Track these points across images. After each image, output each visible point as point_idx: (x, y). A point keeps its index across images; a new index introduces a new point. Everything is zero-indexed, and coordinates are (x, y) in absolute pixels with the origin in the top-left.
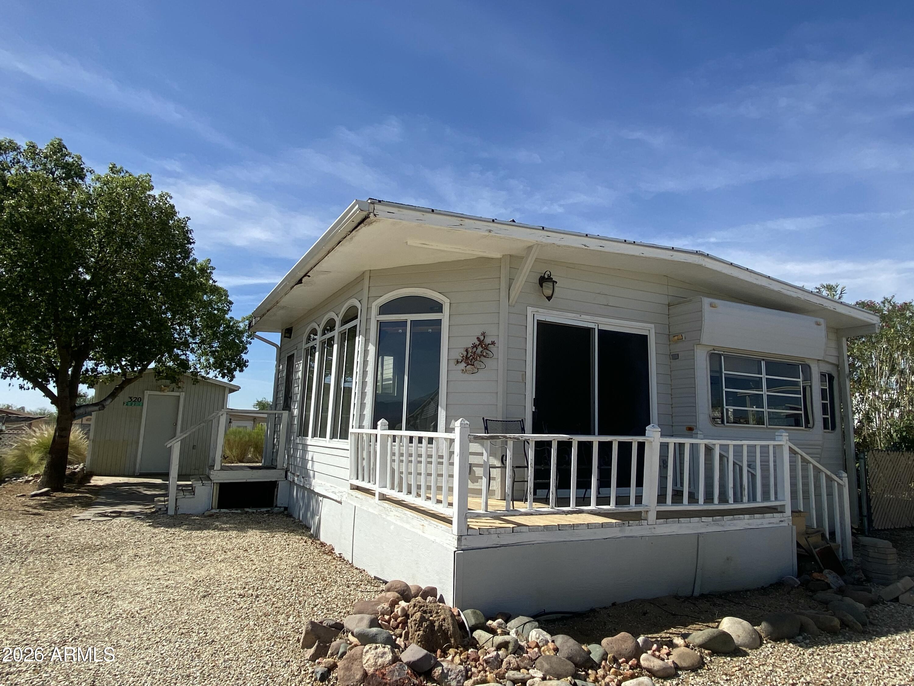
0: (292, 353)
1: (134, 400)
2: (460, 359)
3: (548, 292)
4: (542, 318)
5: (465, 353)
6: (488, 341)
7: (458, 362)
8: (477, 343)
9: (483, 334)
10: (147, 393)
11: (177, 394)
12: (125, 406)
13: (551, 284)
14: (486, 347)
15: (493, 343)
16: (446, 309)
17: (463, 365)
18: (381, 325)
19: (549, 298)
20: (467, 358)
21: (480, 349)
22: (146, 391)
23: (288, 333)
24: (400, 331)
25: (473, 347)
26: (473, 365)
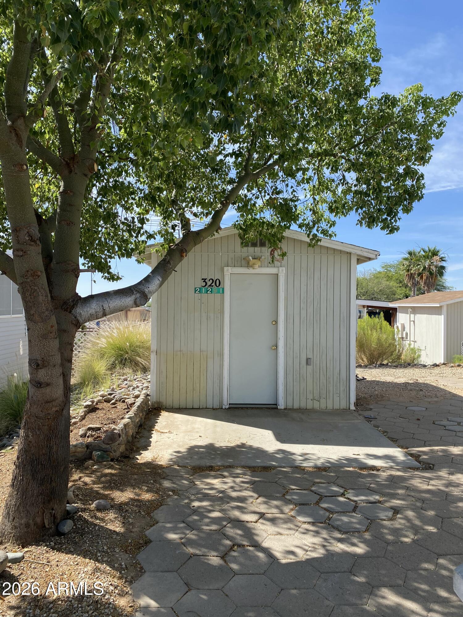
1: (209, 283)
10: (228, 271)
11: (273, 270)
12: (198, 295)
22: (226, 269)
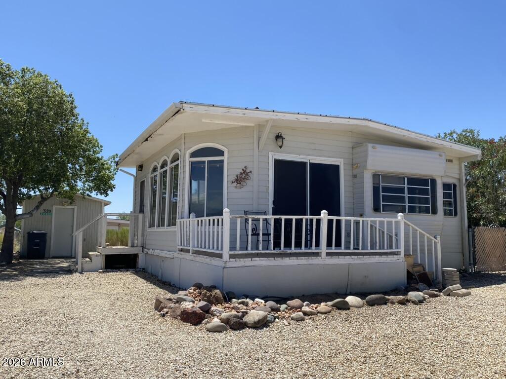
0: (143, 180)
1: (46, 211)
2: (234, 180)
3: (280, 144)
4: (277, 158)
5: (236, 178)
6: (248, 171)
7: (232, 182)
8: (243, 172)
9: (245, 167)
11: (73, 207)
12: (41, 216)
13: (281, 139)
14: (247, 174)
15: (251, 172)
16: (226, 154)
17: (235, 184)
18: (192, 163)
19: (281, 147)
20: (237, 180)
21: (244, 175)
22: (53, 206)
23: (140, 168)
24: (202, 166)
25: (240, 174)
26: (240, 184)
